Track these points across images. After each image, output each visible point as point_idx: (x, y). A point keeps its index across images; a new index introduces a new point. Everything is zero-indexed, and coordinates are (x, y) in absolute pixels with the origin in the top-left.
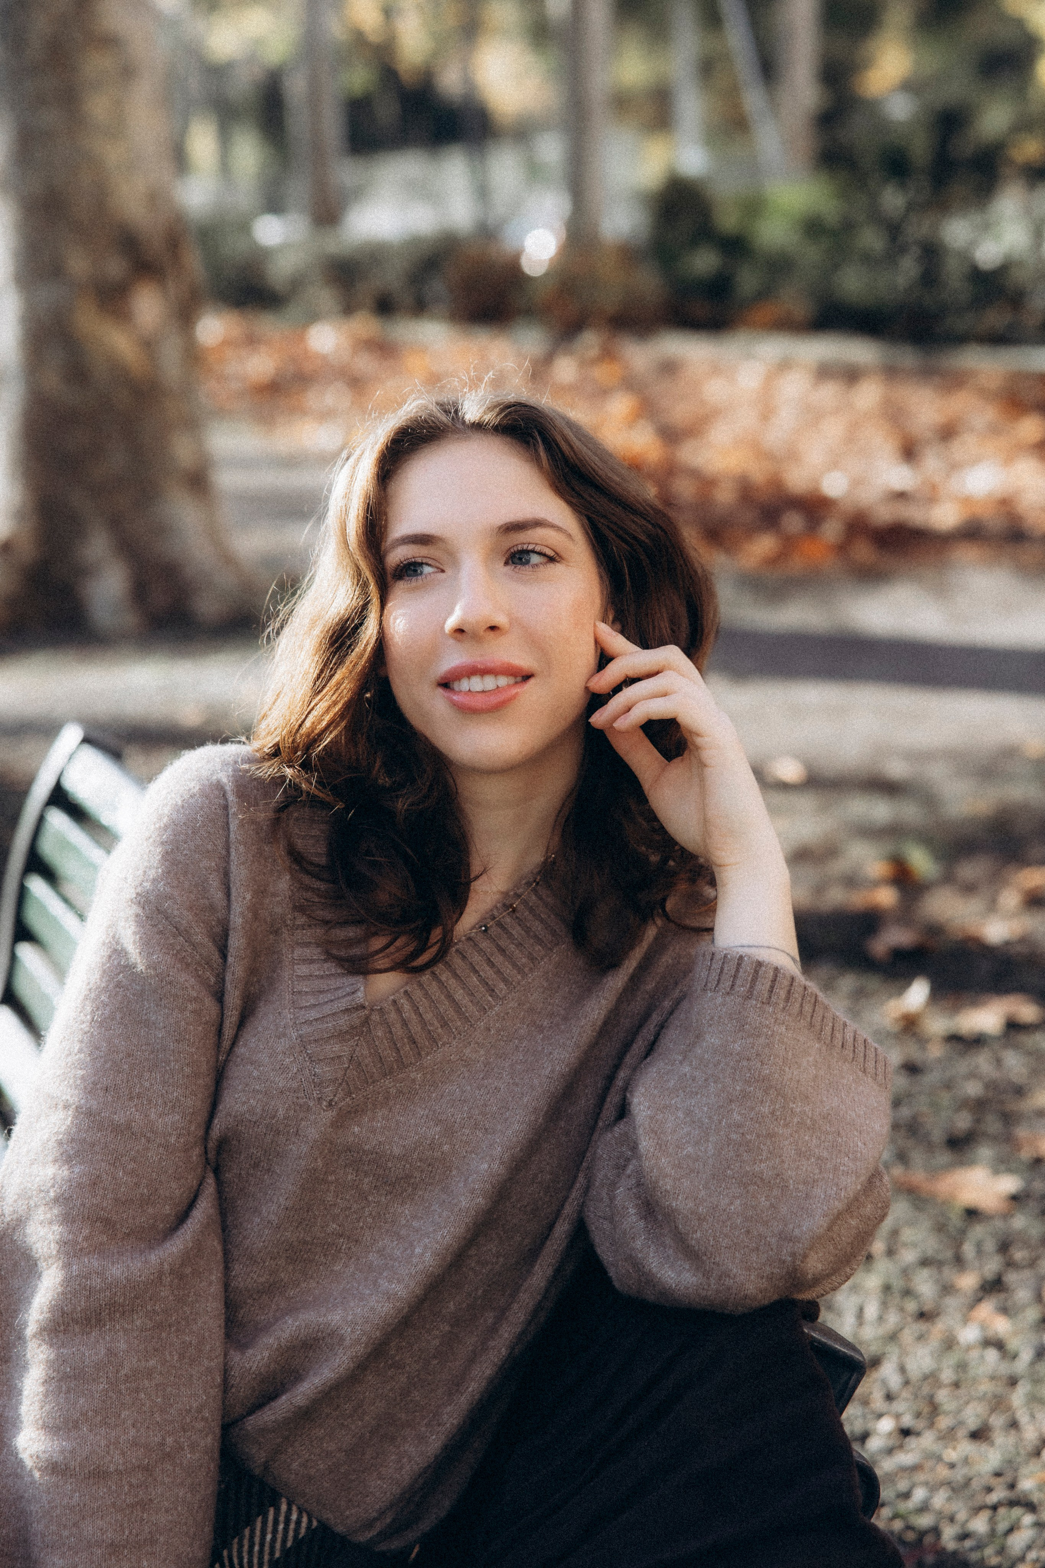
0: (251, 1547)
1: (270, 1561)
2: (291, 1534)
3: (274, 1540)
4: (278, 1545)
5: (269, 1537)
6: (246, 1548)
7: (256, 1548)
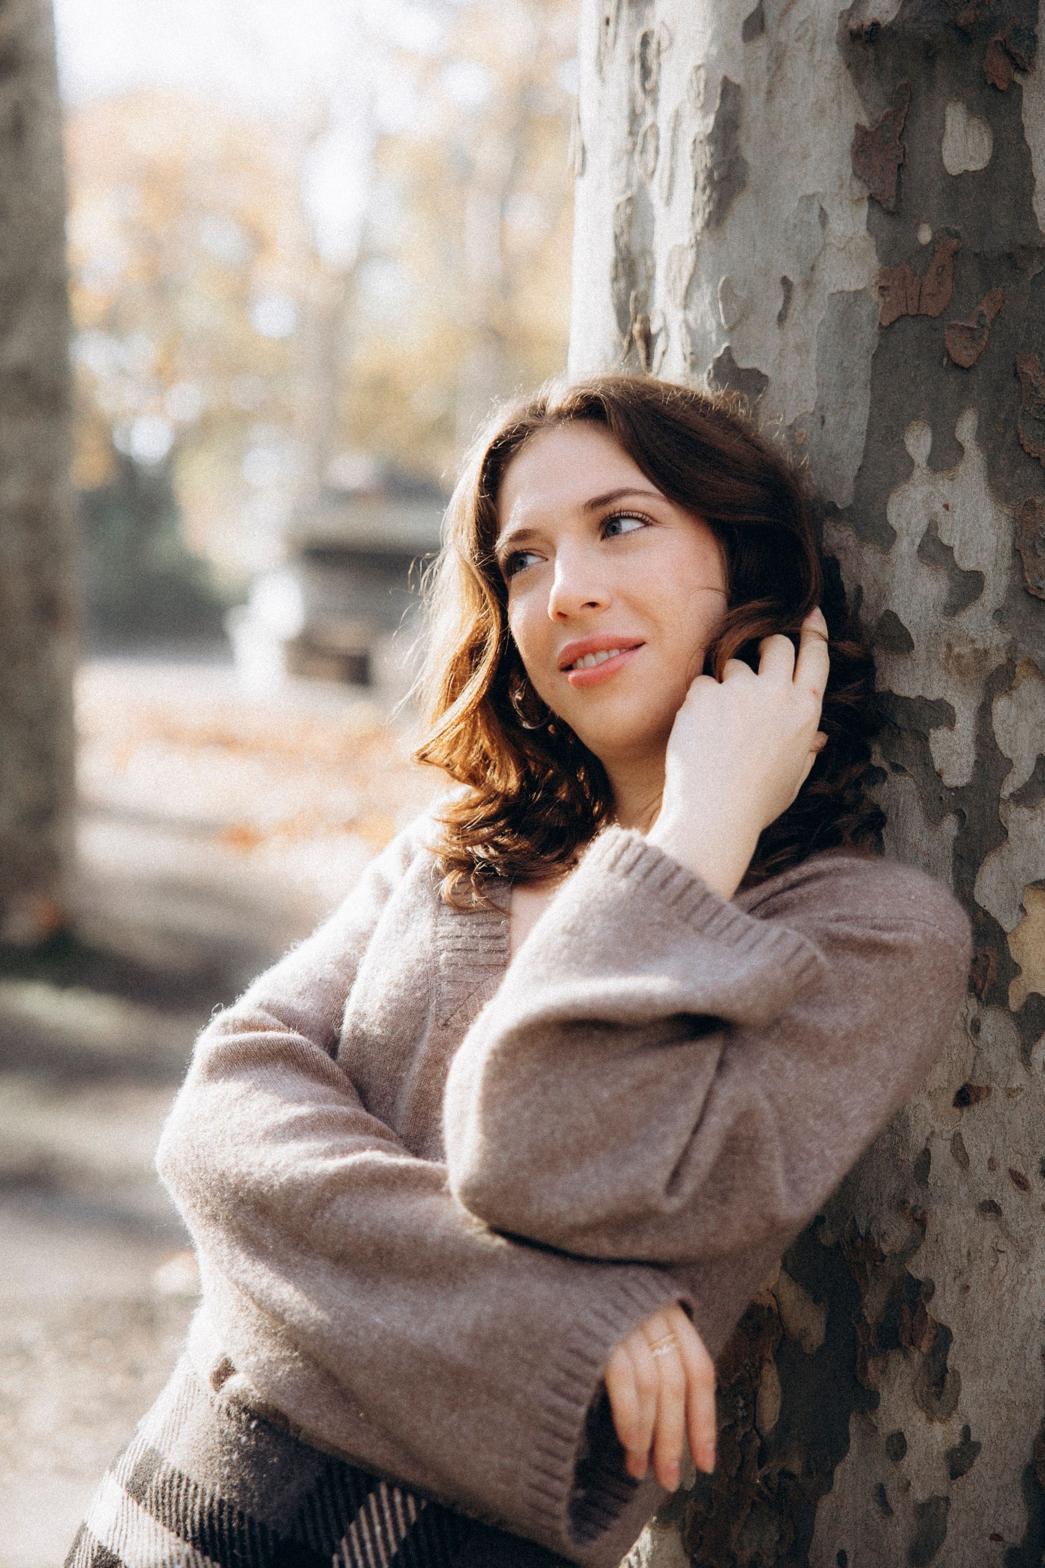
0: (362, 1545)
1: (388, 1558)
2: (401, 1521)
3: (384, 1531)
4: (391, 1537)
5: (378, 1529)
6: (357, 1549)
7: (369, 1546)
